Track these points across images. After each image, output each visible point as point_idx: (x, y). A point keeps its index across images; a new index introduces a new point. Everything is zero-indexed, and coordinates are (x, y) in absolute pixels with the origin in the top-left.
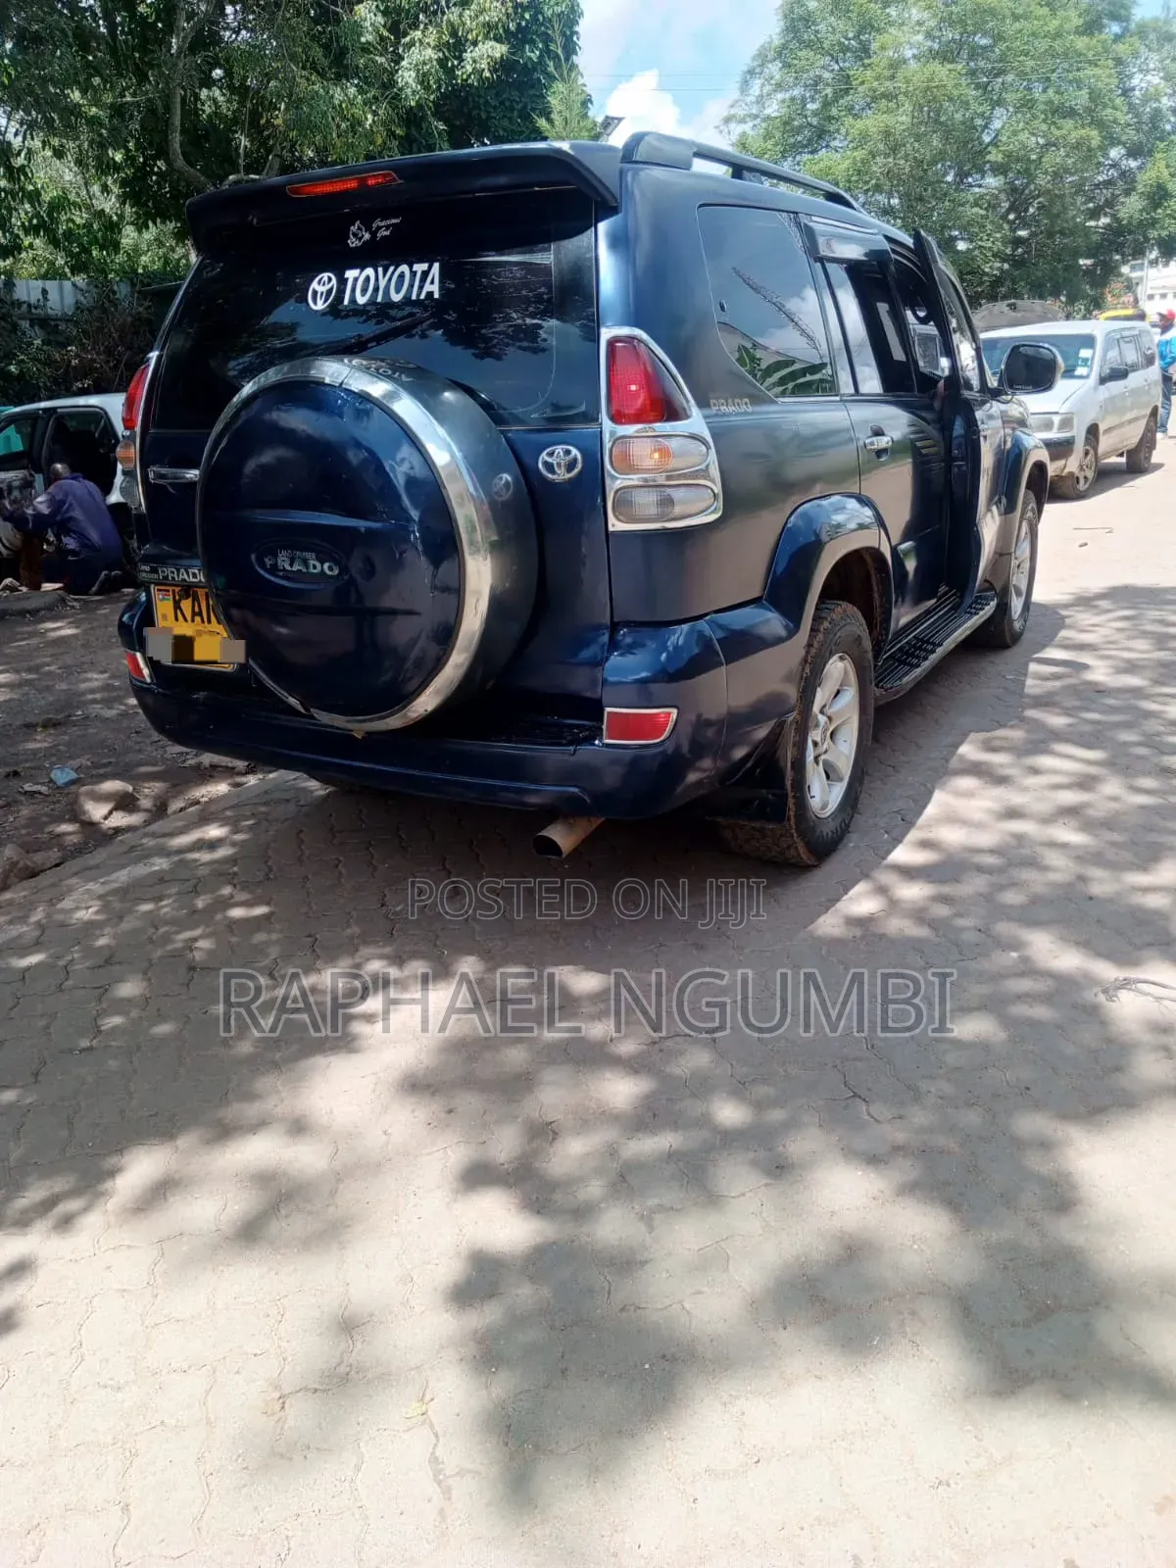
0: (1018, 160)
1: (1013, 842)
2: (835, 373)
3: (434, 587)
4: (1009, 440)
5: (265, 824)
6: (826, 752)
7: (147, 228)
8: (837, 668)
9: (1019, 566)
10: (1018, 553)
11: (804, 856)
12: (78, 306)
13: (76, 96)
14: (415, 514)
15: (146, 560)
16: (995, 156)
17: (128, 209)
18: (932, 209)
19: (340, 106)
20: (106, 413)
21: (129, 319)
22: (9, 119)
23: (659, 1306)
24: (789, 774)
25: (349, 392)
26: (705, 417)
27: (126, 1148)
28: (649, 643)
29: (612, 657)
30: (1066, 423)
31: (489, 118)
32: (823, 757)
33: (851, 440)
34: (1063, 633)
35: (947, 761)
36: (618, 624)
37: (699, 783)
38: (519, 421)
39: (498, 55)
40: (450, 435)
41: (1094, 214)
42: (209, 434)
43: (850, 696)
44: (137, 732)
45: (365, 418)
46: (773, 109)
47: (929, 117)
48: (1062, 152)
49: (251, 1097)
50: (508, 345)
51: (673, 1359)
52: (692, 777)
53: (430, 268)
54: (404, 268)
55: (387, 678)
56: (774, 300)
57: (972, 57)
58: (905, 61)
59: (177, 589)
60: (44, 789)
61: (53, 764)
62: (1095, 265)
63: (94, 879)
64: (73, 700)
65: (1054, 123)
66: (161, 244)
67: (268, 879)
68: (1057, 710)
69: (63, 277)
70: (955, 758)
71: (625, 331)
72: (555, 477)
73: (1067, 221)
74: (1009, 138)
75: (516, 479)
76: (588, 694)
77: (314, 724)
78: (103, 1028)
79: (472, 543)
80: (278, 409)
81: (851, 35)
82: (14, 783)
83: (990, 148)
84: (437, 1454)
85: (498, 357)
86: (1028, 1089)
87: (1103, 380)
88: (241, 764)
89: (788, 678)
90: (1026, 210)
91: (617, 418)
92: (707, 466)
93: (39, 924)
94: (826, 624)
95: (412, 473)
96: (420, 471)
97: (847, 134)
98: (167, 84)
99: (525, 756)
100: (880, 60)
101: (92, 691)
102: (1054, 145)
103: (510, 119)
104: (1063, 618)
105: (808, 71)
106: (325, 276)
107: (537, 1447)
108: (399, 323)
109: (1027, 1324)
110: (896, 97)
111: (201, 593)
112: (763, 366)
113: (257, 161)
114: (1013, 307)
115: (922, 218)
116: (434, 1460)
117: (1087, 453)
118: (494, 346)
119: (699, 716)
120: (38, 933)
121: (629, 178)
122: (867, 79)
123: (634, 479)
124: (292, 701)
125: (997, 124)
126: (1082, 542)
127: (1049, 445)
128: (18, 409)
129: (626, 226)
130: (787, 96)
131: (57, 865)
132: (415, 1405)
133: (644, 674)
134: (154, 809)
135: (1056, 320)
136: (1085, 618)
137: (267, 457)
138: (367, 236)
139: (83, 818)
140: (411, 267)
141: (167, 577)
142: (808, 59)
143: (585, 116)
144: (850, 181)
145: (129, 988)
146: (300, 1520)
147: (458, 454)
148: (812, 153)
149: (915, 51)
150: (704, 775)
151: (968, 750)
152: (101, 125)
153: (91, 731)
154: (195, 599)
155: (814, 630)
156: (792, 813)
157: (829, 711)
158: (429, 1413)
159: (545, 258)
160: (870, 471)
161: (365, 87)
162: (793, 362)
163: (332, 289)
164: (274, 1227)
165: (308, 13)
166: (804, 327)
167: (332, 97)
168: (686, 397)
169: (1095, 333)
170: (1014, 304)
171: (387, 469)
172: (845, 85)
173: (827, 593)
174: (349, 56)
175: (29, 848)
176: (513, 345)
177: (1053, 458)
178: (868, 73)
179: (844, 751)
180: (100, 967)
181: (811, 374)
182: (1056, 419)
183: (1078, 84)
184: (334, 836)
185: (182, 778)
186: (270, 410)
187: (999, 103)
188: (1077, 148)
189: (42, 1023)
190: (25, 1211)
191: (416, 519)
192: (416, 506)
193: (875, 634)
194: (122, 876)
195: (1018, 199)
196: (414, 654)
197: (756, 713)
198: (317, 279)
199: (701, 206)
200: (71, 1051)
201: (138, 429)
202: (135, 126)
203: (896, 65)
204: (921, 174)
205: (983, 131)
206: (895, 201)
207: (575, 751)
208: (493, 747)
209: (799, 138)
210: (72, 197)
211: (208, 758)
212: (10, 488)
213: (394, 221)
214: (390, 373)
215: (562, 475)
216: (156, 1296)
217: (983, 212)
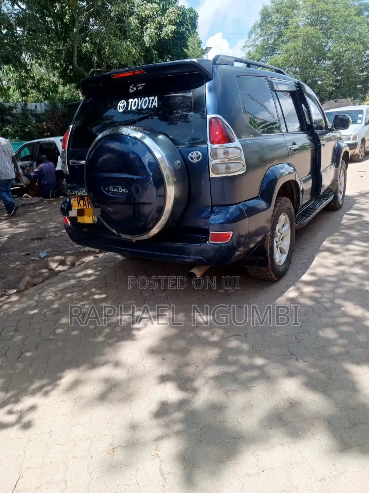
0: (336, 55)
1: (341, 273)
2: (280, 125)
3: (157, 195)
4: (336, 144)
5: (105, 269)
6: (280, 244)
7: (66, 86)
8: (283, 218)
9: (341, 184)
10: (340, 180)
11: (274, 278)
12: (46, 110)
13: (46, 48)
14: (151, 174)
15: (69, 188)
16: (329, 54)
17: (61, 80)
18: (309, 72)
19: (125, 48)
20: (55, 143)
21: (61, 114)
22: (26, 56)
23: (231, 421)
24: (268, 252)
25: (131, 137)
26: (240, 141)
27: (64, 370)
28: (223, 211)
29: (212, 216)
30: (355, 138)
31: (170, 49)
32: (279, 246)
33: (285, 146)
34: (356, 205)
35: (319, 247)
36: (213, 205)
37: (240, 255)
38: (182, 144)
39: (173, 29)
40: (161, 149)
41: (362, 71)
42: (88, 150)
43: (288, 226)
44: (65, 241)
45: (136, 145)
46: (258, 43)
47: (308, 43)
48: (351, 53)
49: (102, 354)
50: (178, 120)
51: (236, 438)
52: (237, 253)
53: (154, 98)
54: (147, 98)
55: (143, 223)
56: (260, 103)
57: (321, 24)
58: (300, 26)
59: (78, 197)
60: (37, 259)
61: (40, 251)
62: (363, 87)
63: (53, 287)
64: (45, 231)
65: (348, 43)
66: (70, 90)
67: (106, 286)
68: (354, 230)
69: (42, 101)
70: (322, 246)
71: (214, 116)
72: (193, 161)
73: (353, 74)
74: (333, 48)
75: (181, 162)
76: (205, 227)
77: (121, 238)
78: (57, 333)
79: (168, 181)
80: (109, 142)
81: (282, 19)
82: (28, 257)
83: (327, 52)
84: (161, 467)
85: (175, 125)
86: (348, 352)
87: (366, 124)
88: (97, 250)
89: (267, 221)
90: (340, 71)
91: (212, 142)
92: (241, 156)
93: (37, 301)
94: (279, 204)
95: (150, 161)
96: (152, 161)
97: (282, 49)
98: (73, 43)
99: (186, 247)
100: (292, 27)
101: (51, 228)
102: (348, 50)
103: (177, 49)
104: (356, 200)
105: (269, 30)
106: (123, 101)
107: (193, 465)
108: (145, 115)
109: (350, 428)
110: (297, 37)
111: (86, 198)
112: (257, 123)
113: (99, 64)
114: (336, 102)
115: (306, 74)
116: (161, 469)
117: (361, 147)
118: (174, 121)
119: (239, 234)
120: (37, 303)
121: (215, 69)
122: (288, 32)
123: (218, 161)
124: (114, 231)
125: (330, 44)
126: (361, 176)
127: (349, 145)
128: (28, 142)
129: (214, 85)
130: (263, 38)
131: (42, 282)
132: (154, 451)
133: (222, 221)
134: (71, 264)
135: (351, 106)
136: (363, 200)
137: (106, 157)
138: (135, 89)
139: (49, 268)
140: (149, 98)
141: (75, 194)
142: (269, 27)
143: (200, 47)
144: (283, 64)
145: (64, 321)
146: (119, 487)
147: (164, 155)
148: (271, 55)
149: (303, 23)
150: (241, 253)
151: (326, 243)
152: (53, 56)
153: (52, 241)
154: (84, 200)
155: (275, 206)
156: (270, 264)
157: (281, 231)
158: (159, 454)
159: (190, 94)
160: (292, 155)
161: (132, 42)
162: (267, 122)
163: (125, 105)
164: (110, 395)
165: (115, 20)
166: (270, 111)
167: (123, 45)
168: (233, 135)
169: (363, 109)
170: (337, 101)
171: (143, 160)
172: (281, 34)
173: (279, 195)
174: (127, 32)
175: (33, 277)
176: (180, 120)
177: (351, 149)
178: (288, 30)
179: (286, 244)
180: (55, 314)
181: (272, 125)
182: (352, 137)
183: (356, 31)
184: (126, 273)
185: (79, 255)
186: (107, 143)
187: (330, 38)
188: (355, 51)
189: (38, 331)
190: (34, 390)
191: (151, 175)
192: (151, 171)
193: (295, 207)
194: (61, 286)
195: (337, 67)
196: (151, 216)
197: (257, 233)
198: (120, 103)
199: (237, 76)
200: (47, 340)
201: (66, 149)
202: (63, 56)
203: (297, 28)
204: (306, 61)
205: (325, 47)
206: (298, 70)
207: (201, 245)
208: (175, 244)
209: (267, 51)
210: (44, 77)
211: (87, 249)
212: (26, 166)
213: (143, 84)
214: (143, 130)
215: (196, 161)
216: (74, 416)
217: (326, 72)
